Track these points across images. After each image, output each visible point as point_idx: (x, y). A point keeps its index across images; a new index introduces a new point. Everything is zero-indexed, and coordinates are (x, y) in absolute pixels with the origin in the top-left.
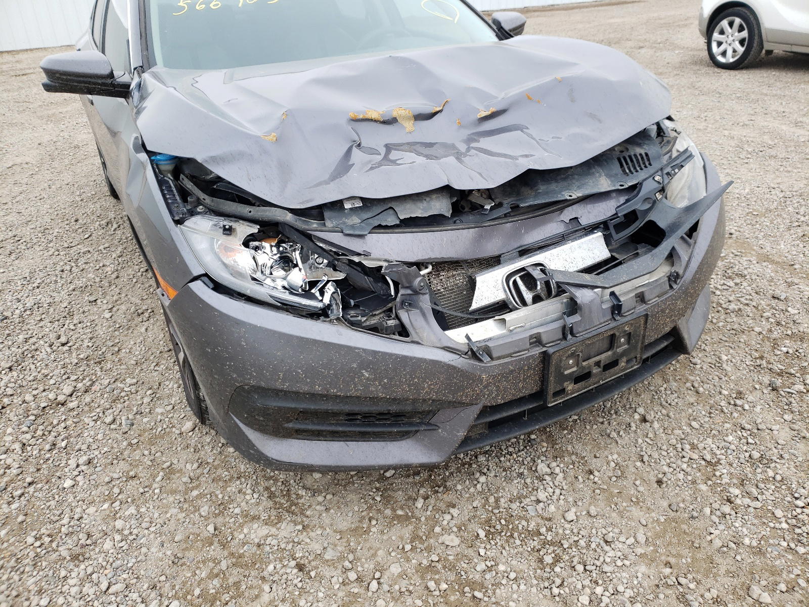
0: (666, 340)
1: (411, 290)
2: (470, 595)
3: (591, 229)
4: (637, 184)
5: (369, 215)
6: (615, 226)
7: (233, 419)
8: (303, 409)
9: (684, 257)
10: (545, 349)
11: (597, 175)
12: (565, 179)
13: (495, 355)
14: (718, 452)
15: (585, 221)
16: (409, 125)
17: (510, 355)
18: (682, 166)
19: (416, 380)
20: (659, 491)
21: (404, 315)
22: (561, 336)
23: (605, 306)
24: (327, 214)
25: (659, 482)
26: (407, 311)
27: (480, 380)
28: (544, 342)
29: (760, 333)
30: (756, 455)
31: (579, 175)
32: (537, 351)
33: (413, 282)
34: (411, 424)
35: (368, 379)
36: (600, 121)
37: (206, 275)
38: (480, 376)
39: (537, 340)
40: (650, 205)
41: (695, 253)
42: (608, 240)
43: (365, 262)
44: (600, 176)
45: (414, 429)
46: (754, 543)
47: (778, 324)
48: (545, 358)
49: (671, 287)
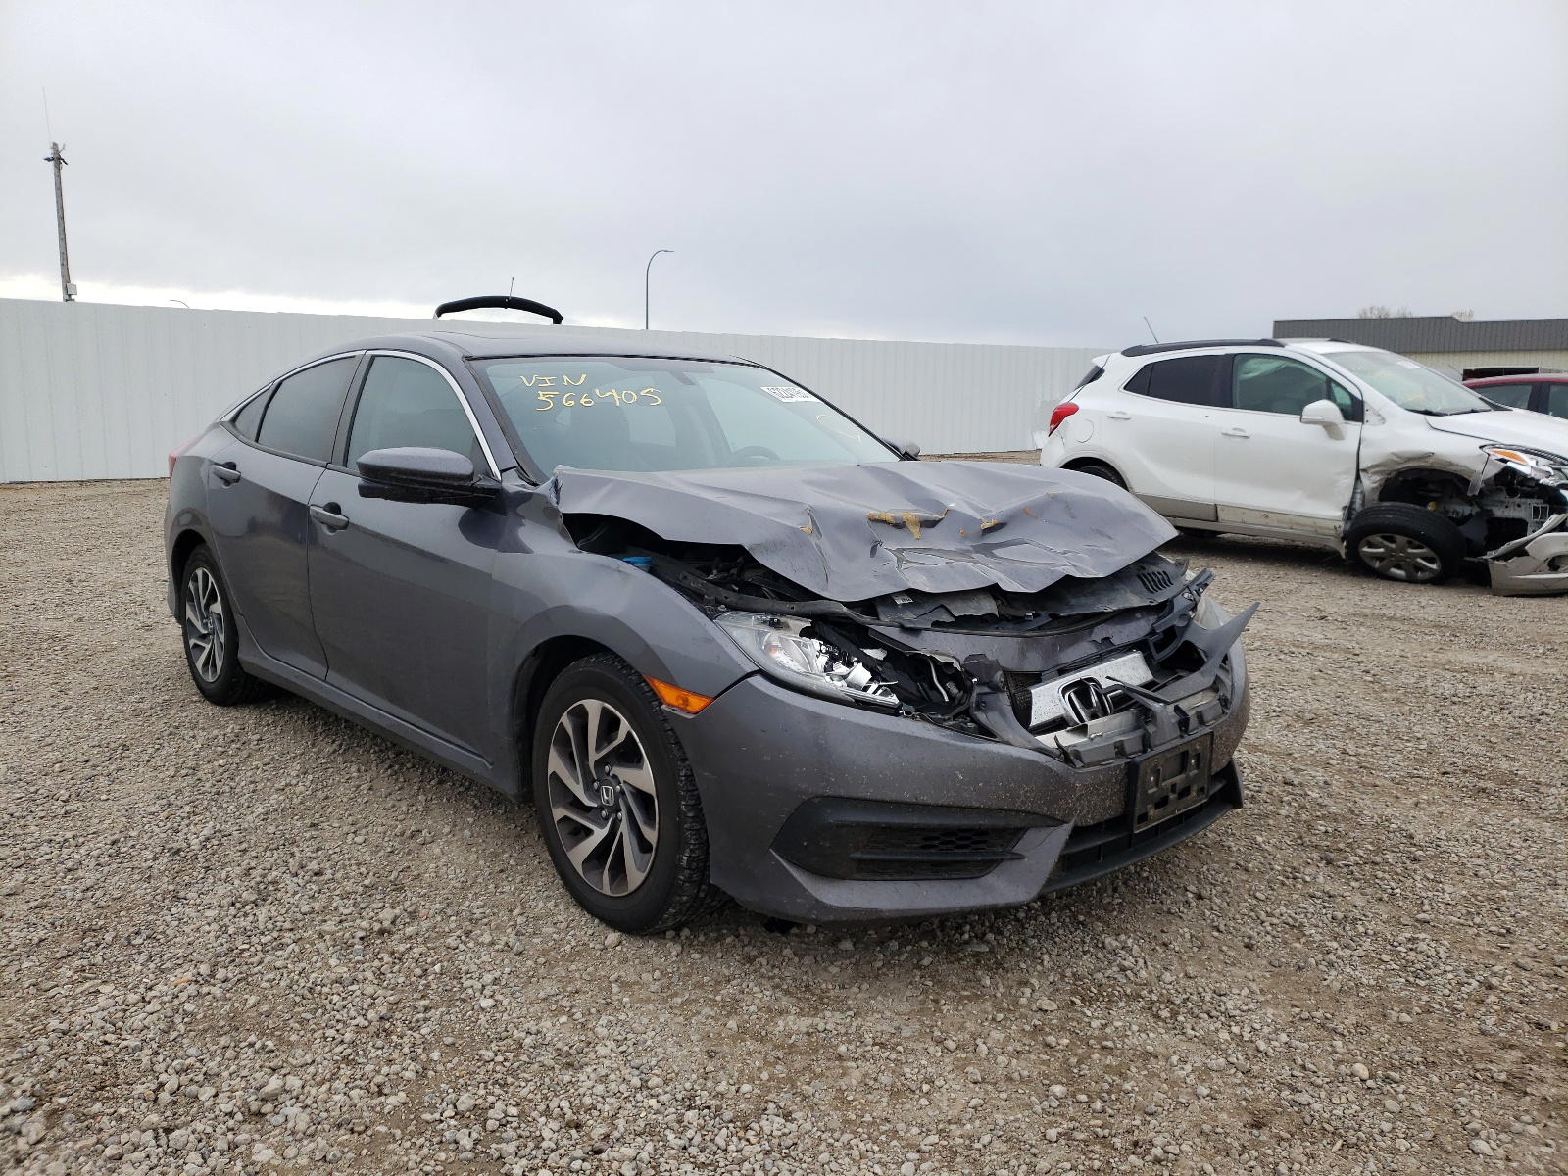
0: (1220, 782)
1: (989, 687)
2: (1098, 1046)
3: (1127, 648)
4: (1166, 601)
5: (922, 611)
6: (1155, 644)
7: (775, 858)
8: (886, 823)
9: (1228, 682)
10: (1128, 760)
11: (1123, 592)
12: (1092, 593)
13: (1086, 760)
14: (1298, 917)
15: (1117, 641)
16: (916, 531)
17: (1098, 763)
18: (1207, 585)
19: (1013, 785)
20: (1252, 954)
21: (981, 717)
22: (1141, 748)
23: (1173, 721)
24: (880, 609)
25: (1249, 946)
26: (986, 713)
27: (1074, 788)
28: (1128, 752)
29: (1287, 817)
30: (1340, 916)
31: (1105, 590)
32: (1122, 762)
33: (993, 677)
34: (995, 853)
35: (961, 781)
36: (1110, 538)
37: (761, 670)
38: (1074, 784)
39: (1120, 749)
40: (1186, 623)
41: (1236, 679)
42: (1148, 660)
43: (937, 657)
44: (1126, 592)
45: (999, 858)
46: (1374, 983)
47: (1304, 807)
48: (1132, 770)
49: (1224, 712)
